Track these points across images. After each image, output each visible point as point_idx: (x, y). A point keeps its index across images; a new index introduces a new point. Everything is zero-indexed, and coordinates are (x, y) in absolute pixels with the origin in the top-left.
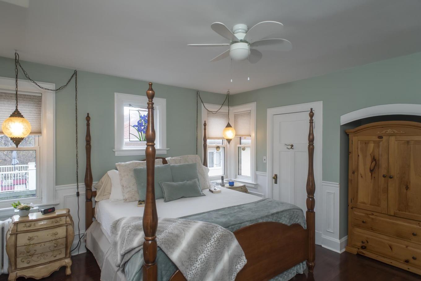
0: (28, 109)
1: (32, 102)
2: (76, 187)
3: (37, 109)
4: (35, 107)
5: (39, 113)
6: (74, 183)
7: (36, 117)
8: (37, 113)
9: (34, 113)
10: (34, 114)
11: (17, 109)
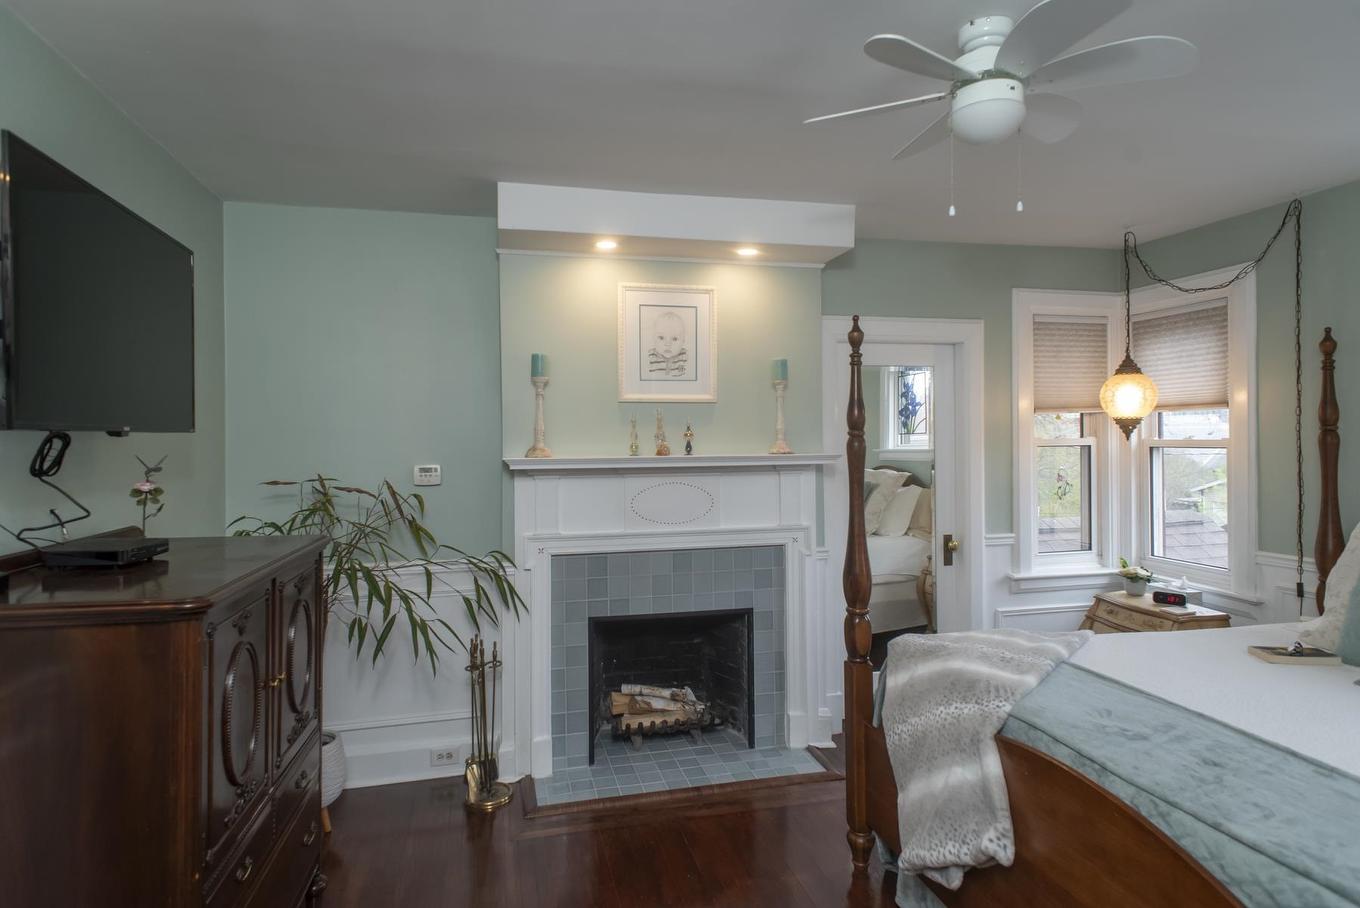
0: (1204, 346)
1: (1211, 326)
2: (1297, 564)
3: (1219, 340)
4: (1215, 337)
5: (1224, 352)
6: (1292, 554)
7: (1217, 361)
8: (1219, 352)
9: (1215, 353)
10: (1216, 356)
11: (1128, 357)
